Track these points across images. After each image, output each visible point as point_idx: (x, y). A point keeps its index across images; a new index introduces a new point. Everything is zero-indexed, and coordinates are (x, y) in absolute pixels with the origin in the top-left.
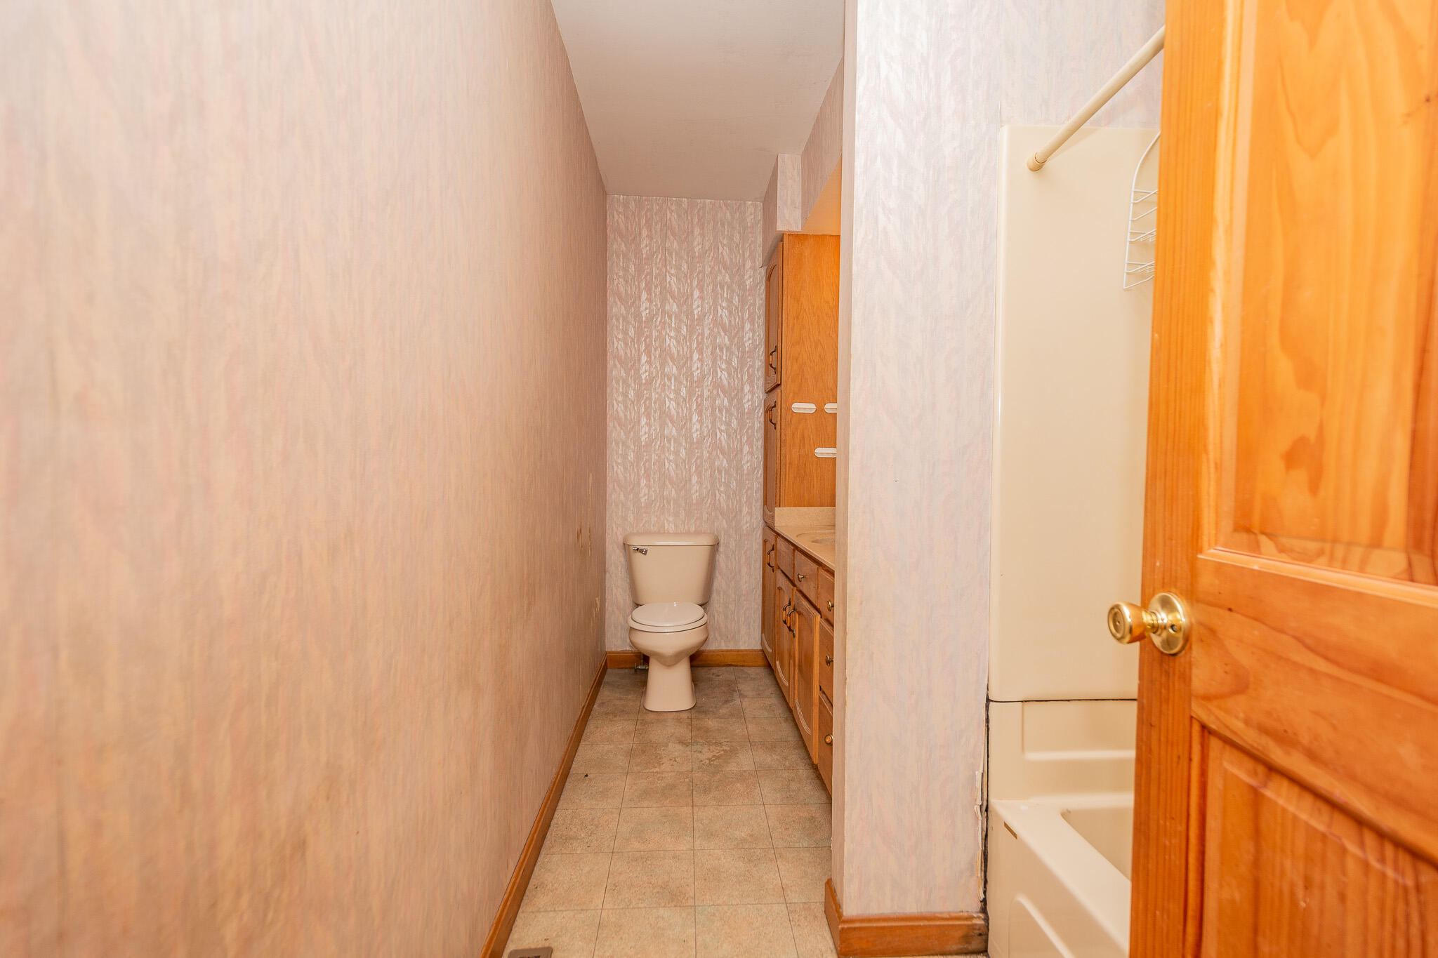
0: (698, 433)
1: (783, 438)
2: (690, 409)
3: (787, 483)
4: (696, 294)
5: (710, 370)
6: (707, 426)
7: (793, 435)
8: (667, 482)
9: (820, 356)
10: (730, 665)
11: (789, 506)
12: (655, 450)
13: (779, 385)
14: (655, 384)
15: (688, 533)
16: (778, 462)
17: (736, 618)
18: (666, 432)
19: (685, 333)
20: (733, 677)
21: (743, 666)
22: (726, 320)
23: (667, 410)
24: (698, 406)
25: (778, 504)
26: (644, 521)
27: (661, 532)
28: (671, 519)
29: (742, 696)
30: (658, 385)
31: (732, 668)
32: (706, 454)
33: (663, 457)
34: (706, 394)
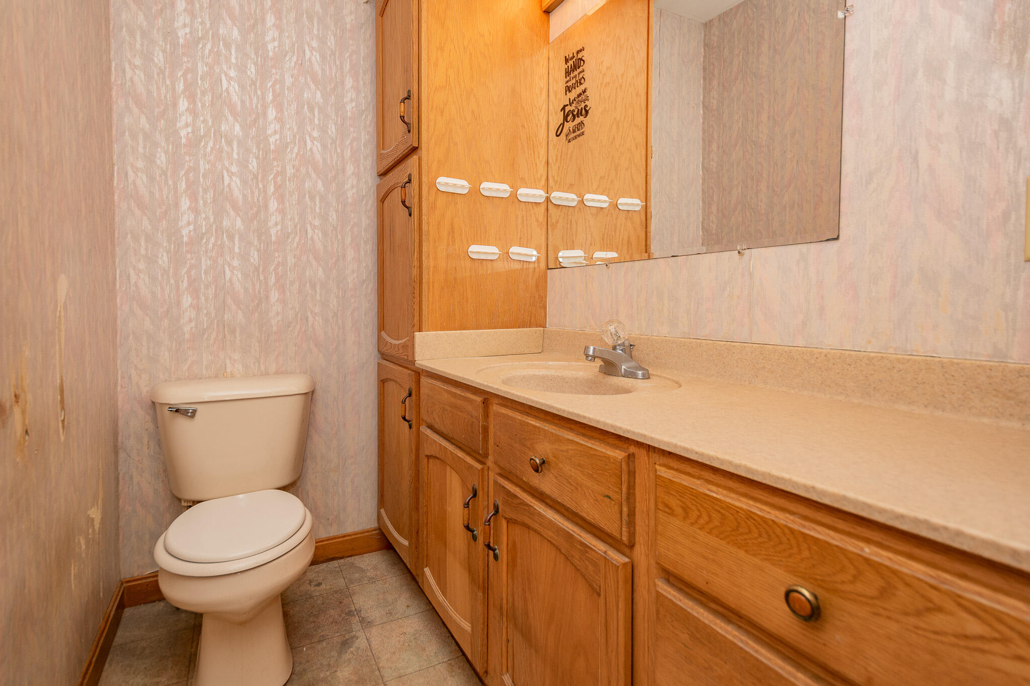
0: (279, 227)
1: (425, 227)
2: (265, 192)
3: (431, 294)
4: (270, 20)
5: (295, 136)
6: (292, 219)
7: (439, 224)
8: (229, 301)
9: (473, 112)
10: (333, 559)
11: (436, 329)
12: (206, 251)
13: (414, 150)
14: (205, 146)
15: (266, 374)
16: (416, 263)
17: (340, 490)
18: (226, 223)
19: (253, 76)
20: (341, 582)
21: (351, 556)
22: (317, 68)
23: (226, 190)
24: (277, 187)
25: (416, 328)
26: (189, 362)
27: (220, 375)
28: (236, 356)
29: (366, 623)
30: (209, 149)
31: (335, 564)
32: (291, 260)
33: (220, 261)
34: (290, 171)
